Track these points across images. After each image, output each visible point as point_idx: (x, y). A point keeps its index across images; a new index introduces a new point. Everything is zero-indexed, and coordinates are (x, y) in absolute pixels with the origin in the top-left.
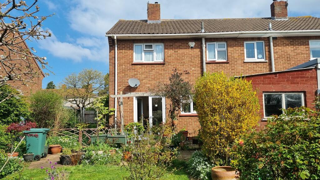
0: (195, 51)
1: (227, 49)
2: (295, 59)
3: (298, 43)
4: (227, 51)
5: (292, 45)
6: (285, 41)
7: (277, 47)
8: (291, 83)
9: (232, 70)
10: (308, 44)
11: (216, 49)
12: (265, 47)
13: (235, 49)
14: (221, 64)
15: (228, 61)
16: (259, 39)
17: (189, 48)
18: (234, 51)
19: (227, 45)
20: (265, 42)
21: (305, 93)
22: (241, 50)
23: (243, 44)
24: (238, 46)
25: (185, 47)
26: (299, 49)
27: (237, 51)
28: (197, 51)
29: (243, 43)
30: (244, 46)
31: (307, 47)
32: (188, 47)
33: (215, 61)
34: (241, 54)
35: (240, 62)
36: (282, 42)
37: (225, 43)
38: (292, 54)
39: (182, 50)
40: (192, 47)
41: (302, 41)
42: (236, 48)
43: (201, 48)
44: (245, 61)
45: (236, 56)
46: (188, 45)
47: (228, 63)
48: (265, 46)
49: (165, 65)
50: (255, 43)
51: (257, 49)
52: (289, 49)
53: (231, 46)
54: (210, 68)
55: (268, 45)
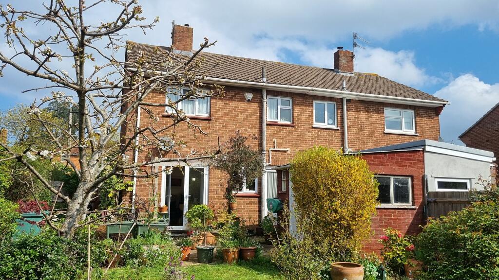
0: (252, 106)
1: (293, 108)
2: (369, 129)
3: (373, 110)
4: (293, 110)
5: (367, 111)
6: (360, 106)
7: (351, 112)
8: (401, 166)
9: (298, 136)
10: (383, 113)
11: (279, 106)
12: (337, 111)
13: (302, 109)
14: (285, 127)
15: (293, 123)
16: (331, 99)
17: (244, 101)
18: (301, 112)
19: (293, 102)
20: (337, 104)
21: (412, 177)
22: (309, 112)
23: (313, 104)
24: (307, 106)
25: (239, 98)
26: (374, 117)
27: (305, 111)
28: (255, 106)
29: (313, 102)
30: (313, 106)
31: (382, 116)
32: (244, 99)
33: (277, 122)
34: (309, 116)
35: (307, 126)
36: (355, 106)
37: (291, 100)
38: (366, 122)
39: (235, 102)
40: (249, 100)
41: (377, 108)
42: (304, 108)
43: (260, 103)
44: (314, 126)
45: (303, 118)
46: (244, 97)
47: (293, 126)
48: (337, 108)
49: (211, 122)
50: (326, 103)
51: (328, 112)
52: (363, 116)
53: (297, 105)
54: (271, 131)
55: (340, 108)
